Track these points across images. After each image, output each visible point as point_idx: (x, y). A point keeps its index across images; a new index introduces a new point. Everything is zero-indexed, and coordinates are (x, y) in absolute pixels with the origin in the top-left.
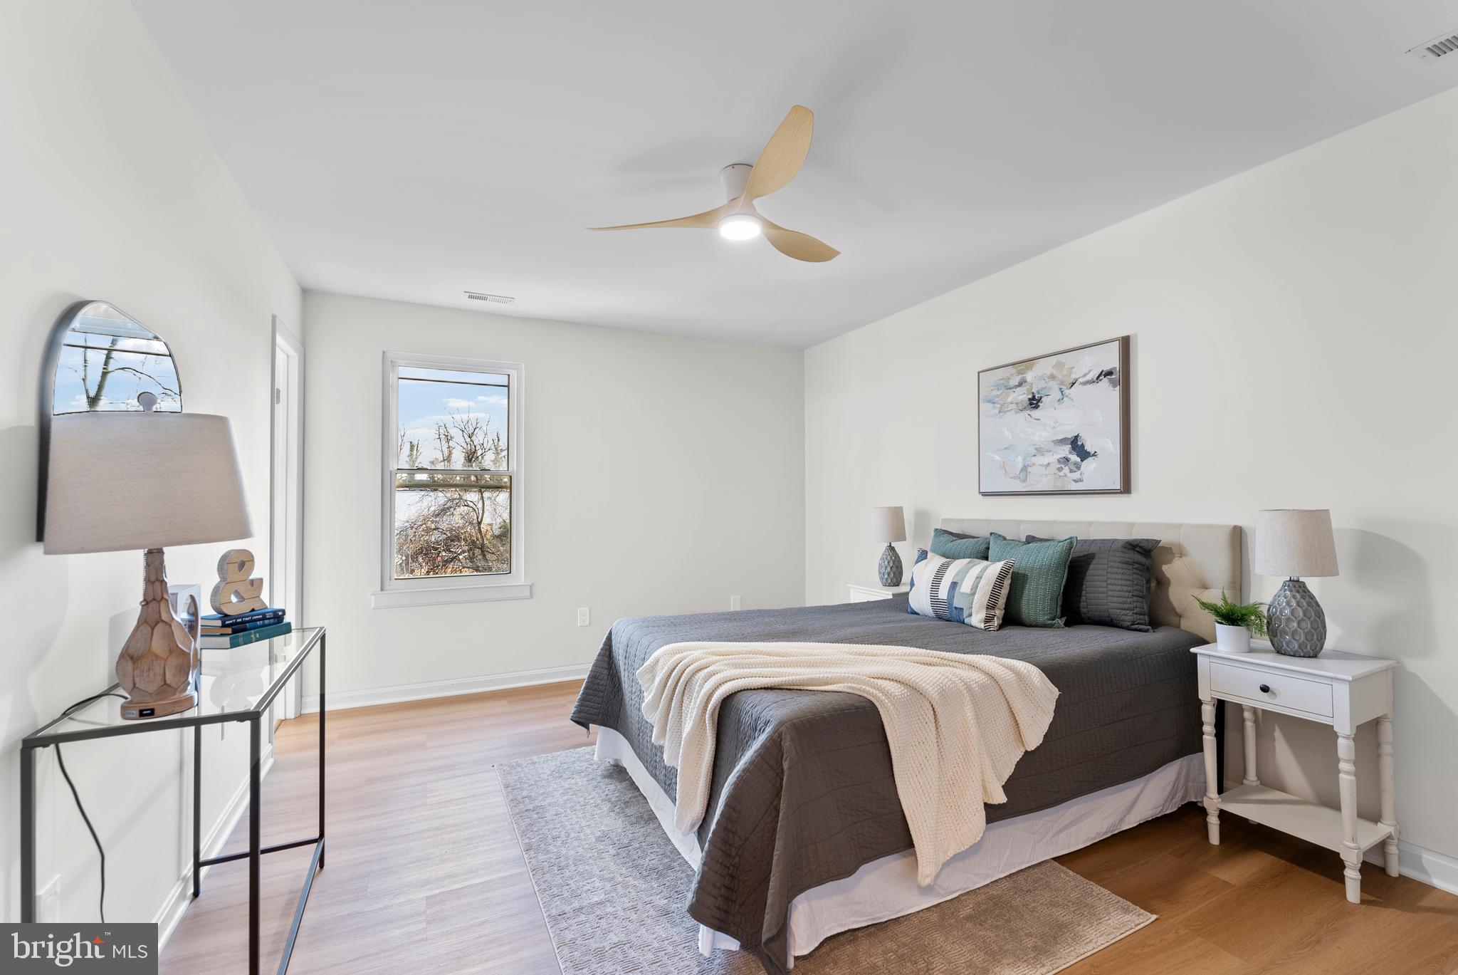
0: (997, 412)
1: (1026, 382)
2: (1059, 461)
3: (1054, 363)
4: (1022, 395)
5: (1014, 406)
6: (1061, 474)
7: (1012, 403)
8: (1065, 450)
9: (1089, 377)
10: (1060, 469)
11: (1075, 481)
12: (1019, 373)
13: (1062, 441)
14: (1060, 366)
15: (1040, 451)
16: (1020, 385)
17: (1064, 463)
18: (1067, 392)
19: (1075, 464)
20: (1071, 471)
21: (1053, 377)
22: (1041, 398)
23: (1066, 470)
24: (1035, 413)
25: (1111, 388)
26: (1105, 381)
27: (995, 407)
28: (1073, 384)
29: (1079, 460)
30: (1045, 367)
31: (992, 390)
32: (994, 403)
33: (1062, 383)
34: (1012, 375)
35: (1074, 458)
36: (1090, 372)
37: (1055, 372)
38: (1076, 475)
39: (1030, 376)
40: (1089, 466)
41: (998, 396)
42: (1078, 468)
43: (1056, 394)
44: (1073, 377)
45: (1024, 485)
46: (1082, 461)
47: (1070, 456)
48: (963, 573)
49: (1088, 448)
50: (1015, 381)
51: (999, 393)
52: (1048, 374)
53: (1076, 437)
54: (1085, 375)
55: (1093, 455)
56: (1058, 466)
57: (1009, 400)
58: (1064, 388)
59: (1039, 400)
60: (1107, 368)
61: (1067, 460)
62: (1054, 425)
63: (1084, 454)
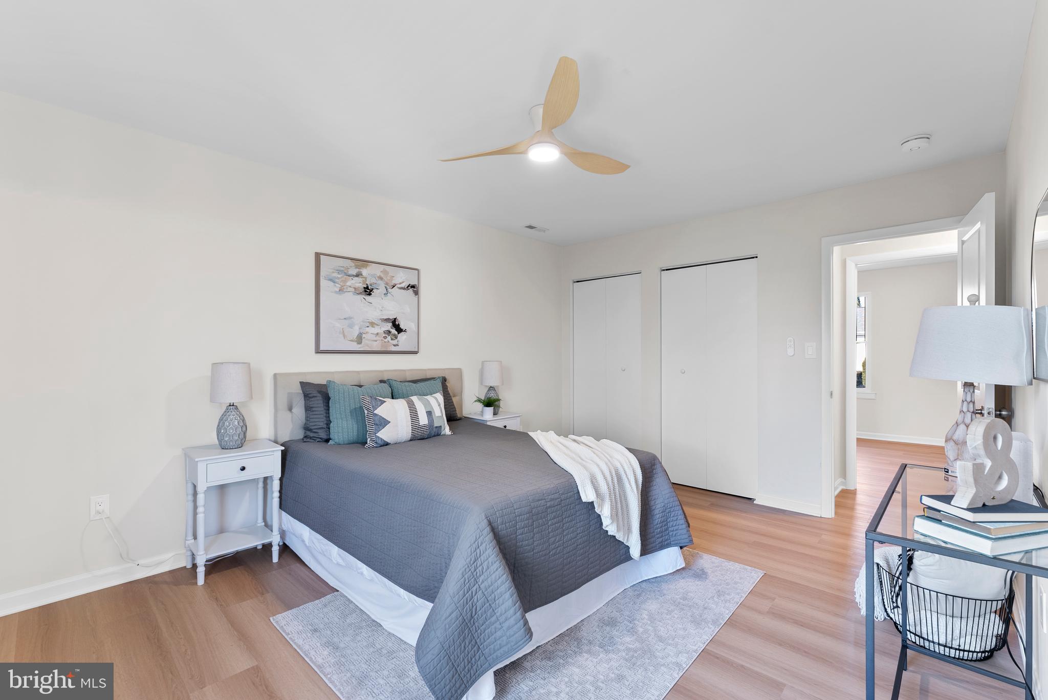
0: (338, 290)
1: (362, 275)
2: (384, 332)
3: (382, 270)
4: (359, 283)
5: (353, 290)
6: (386, 340)
7: (350, 287)
8: (389, 326)
9: (403, 285)
10: (385, 338)
11: (394, 345)
12: (357, 267)
13: (387, 320)
14: (385, 272)
15: (372, 324)
16: (357, 276)
17: (388, 334)
18: (390, 290)
19: (394, 335)
20: (392, 339)
21: (381, 278)
22: (373, 289)
23: (389, 338)
24: (368, 298)
25: (414, 295)
26: (411, 290)
27: (335, 286)
28: (394, 287)
29: (396, 333)
30: (376, 270)
31: (333, 272)
32: (334, 282)
33: (387, 284)
34: (351, 266)
35: (394, 331)
36: (403, 282)
37: (382, 276)
38: (395, 342)
39: (365, 272)
40: (402, 336)
41: (338, 278)
42: (396, 338)
43: (382, 290)
44: (394, 282)
45: (360, 346)
46: (398, 334)
47: (391, 330)
48: (319, 397)
49: (402, 327)
50: (354, 271)
51: (339, 276)
52: (378, 275)
53: (395, 319)
54: (400, 284)
55: (404, 331)
56: (384, 335)
57: (349, 283)
58: (388, 287)
59: (371, 290)
60: (412, 284)
61: (390, 332)
62: (381, 309)
63: (399, 330)
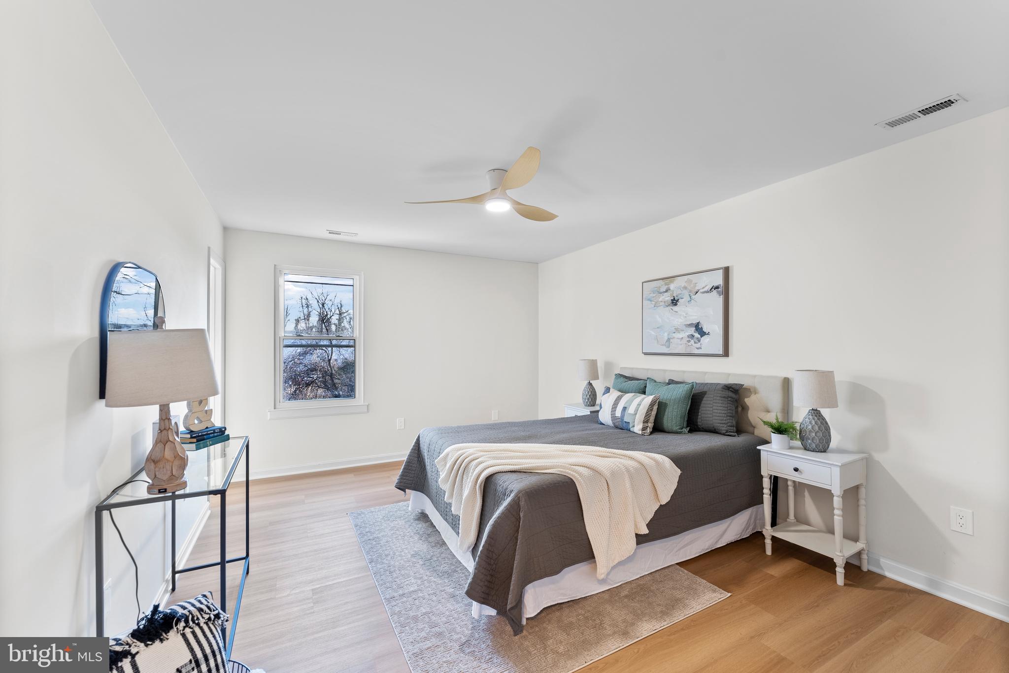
0: (653, 306)
1: (670, 290)
2: (688, 336)
3: (686, 280)
4: (667, 298)
5: (663, 303)
6: (689, 344)
7: (661, 302)
8: (692, 331)
9: (706, 289)
10: (689, 341)
11: (697, 348)
12: (666, 284)
13: (690, 325)
14: (689, 281)
15: (677, 330)
16: (666, 291)
17: (691, 338)
18: (693, 297)
19: (697, 338)
20: (695, 343)
21: (685, 288)
22: (678, 300)
23: (692, 342)
24: (675, 308)
25: (718, 296)
26: (715, 292)
27: (651, 303)
28: (697, 292)
29: (699, 336)
30: (680, 282)
31: (650, 293)
32: (651, 301)
33: (690, 291)
34: (662, 285)
35: (697, 335)
36: (706, 286)
37: (686, 285)
38: (698, 345)
39: (672, 287)
40: (705, 340)
41: (653, 297)
42: (699, 341)
43: (686, 298)
44: (697, 288)
45: (668, 349)
46: (701, 337)
47: (694, 334)
48: (630, 402)
49: (705, 330)
50: (663, 289)
51: (654, 295)
52: (683, 286)
53: (698, 323)
54: (703, 288)
55: (708, 334)
56: (688, 339)
57: (660, 299)
58: (692, 294)
59: (678, 301)
60: (716, 284)
61: (693, 336)
62: (685, 315)
63: (703, 334)
